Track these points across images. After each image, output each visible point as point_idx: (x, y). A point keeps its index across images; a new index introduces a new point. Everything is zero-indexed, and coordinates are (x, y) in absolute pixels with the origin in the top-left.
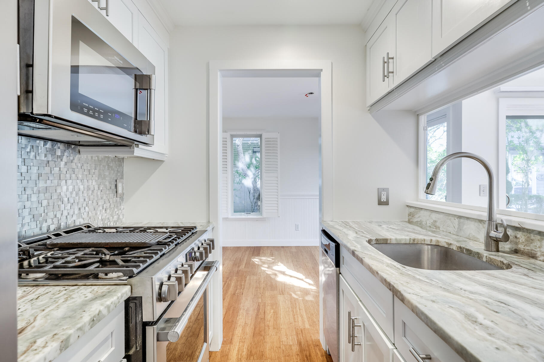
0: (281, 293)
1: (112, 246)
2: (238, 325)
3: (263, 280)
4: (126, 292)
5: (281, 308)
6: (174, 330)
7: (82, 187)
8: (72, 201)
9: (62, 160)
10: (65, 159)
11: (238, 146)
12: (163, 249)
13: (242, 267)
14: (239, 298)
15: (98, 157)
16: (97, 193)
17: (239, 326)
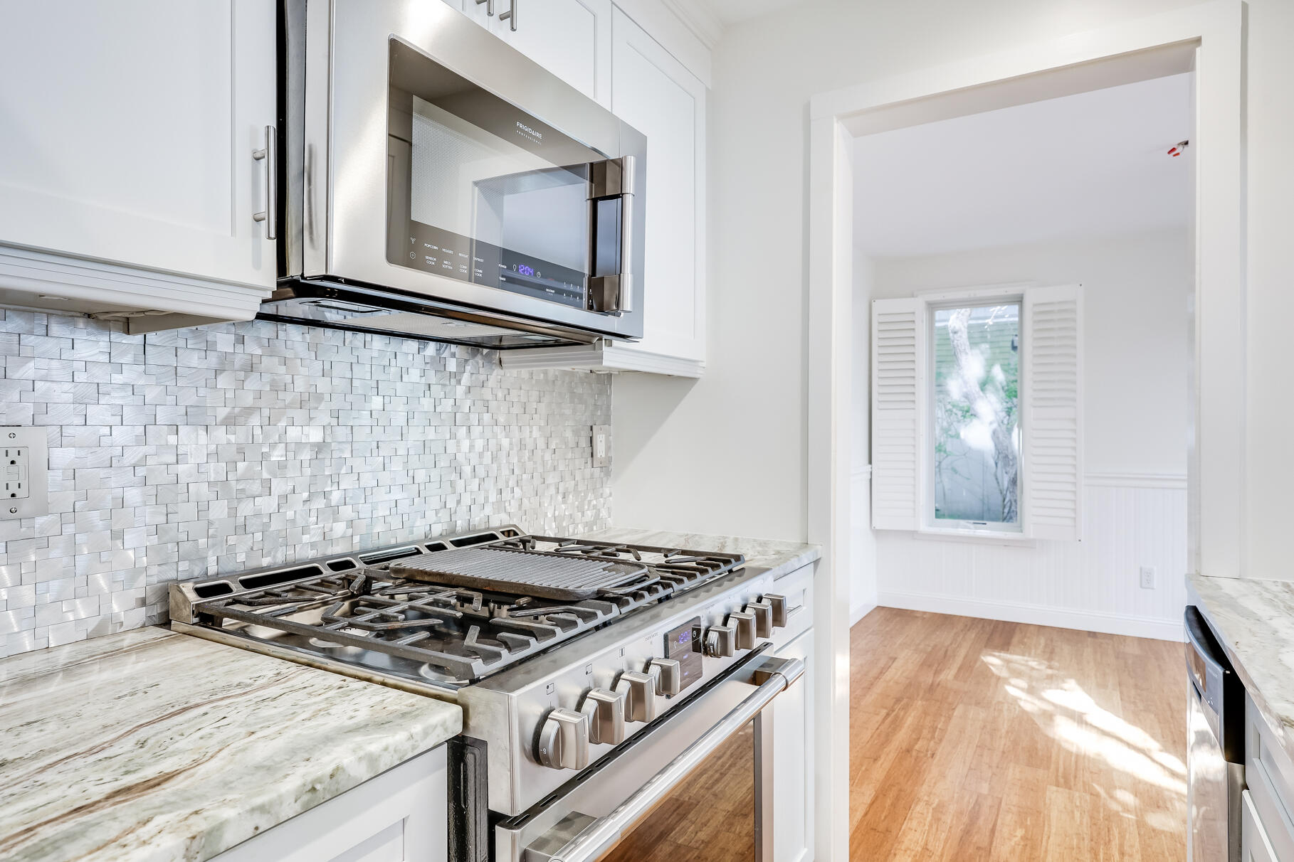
0: (1062, 780)
1: (497, 589)
2: (903, 848)
3: (1005, 726)
4: (443, 724)
5: (1053, 830)
6: (564, 857)
7: (505, 442)
8: (481, 472)
9: (459, 382)
10: (466, 379)
11: (955, 333)
12: (599, 613)
13: (948, 675)
14: (920, 764)
15: (545, 373)
16: (543, 456)
17: (905, 851)
